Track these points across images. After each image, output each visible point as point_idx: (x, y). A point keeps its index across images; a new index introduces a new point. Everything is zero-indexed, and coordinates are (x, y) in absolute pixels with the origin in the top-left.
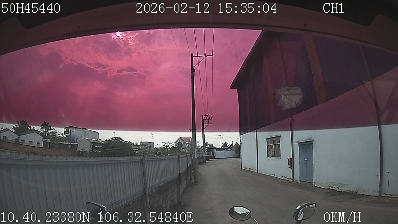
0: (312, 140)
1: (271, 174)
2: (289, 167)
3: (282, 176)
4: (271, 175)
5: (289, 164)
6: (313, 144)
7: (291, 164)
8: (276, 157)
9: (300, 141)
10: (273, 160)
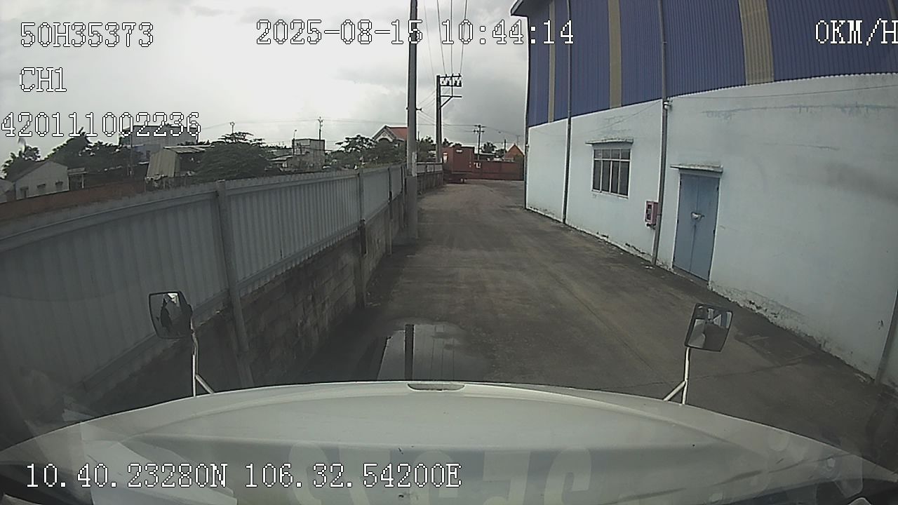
0: (721, 171)
1: (598, 233)
2: (648, 225)
3: (626, 244)
4: (597, 235)
5: (648, 217)
6: (721, 180)
7: (655, 217)
8: (617, 193)
9: (686, 165)
10: (608, 200)
